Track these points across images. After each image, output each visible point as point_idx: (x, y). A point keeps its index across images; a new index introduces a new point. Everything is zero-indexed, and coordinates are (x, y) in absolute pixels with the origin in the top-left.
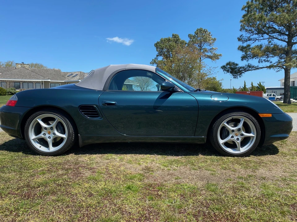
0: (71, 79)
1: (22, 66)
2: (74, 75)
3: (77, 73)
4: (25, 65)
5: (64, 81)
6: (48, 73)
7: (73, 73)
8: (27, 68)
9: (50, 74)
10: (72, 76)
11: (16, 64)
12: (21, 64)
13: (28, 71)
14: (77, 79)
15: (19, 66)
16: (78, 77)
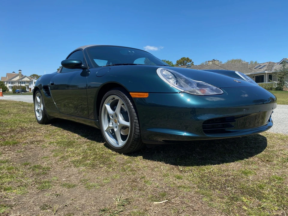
0: (257, 71)
1: (213, 63)
2: (261, 67)
3: (266, 64)
4: (215, 62)
5: (249, 74)
6: (235, 66)
7: (261, 64)
8: (217, 64)
9: (237, 68)
10: (259, 68)
11: (208, 61)
12: (212, 61)
13: (217, 66)
14: (264, 70)
15: (211, 63)
16: (265, 68)
